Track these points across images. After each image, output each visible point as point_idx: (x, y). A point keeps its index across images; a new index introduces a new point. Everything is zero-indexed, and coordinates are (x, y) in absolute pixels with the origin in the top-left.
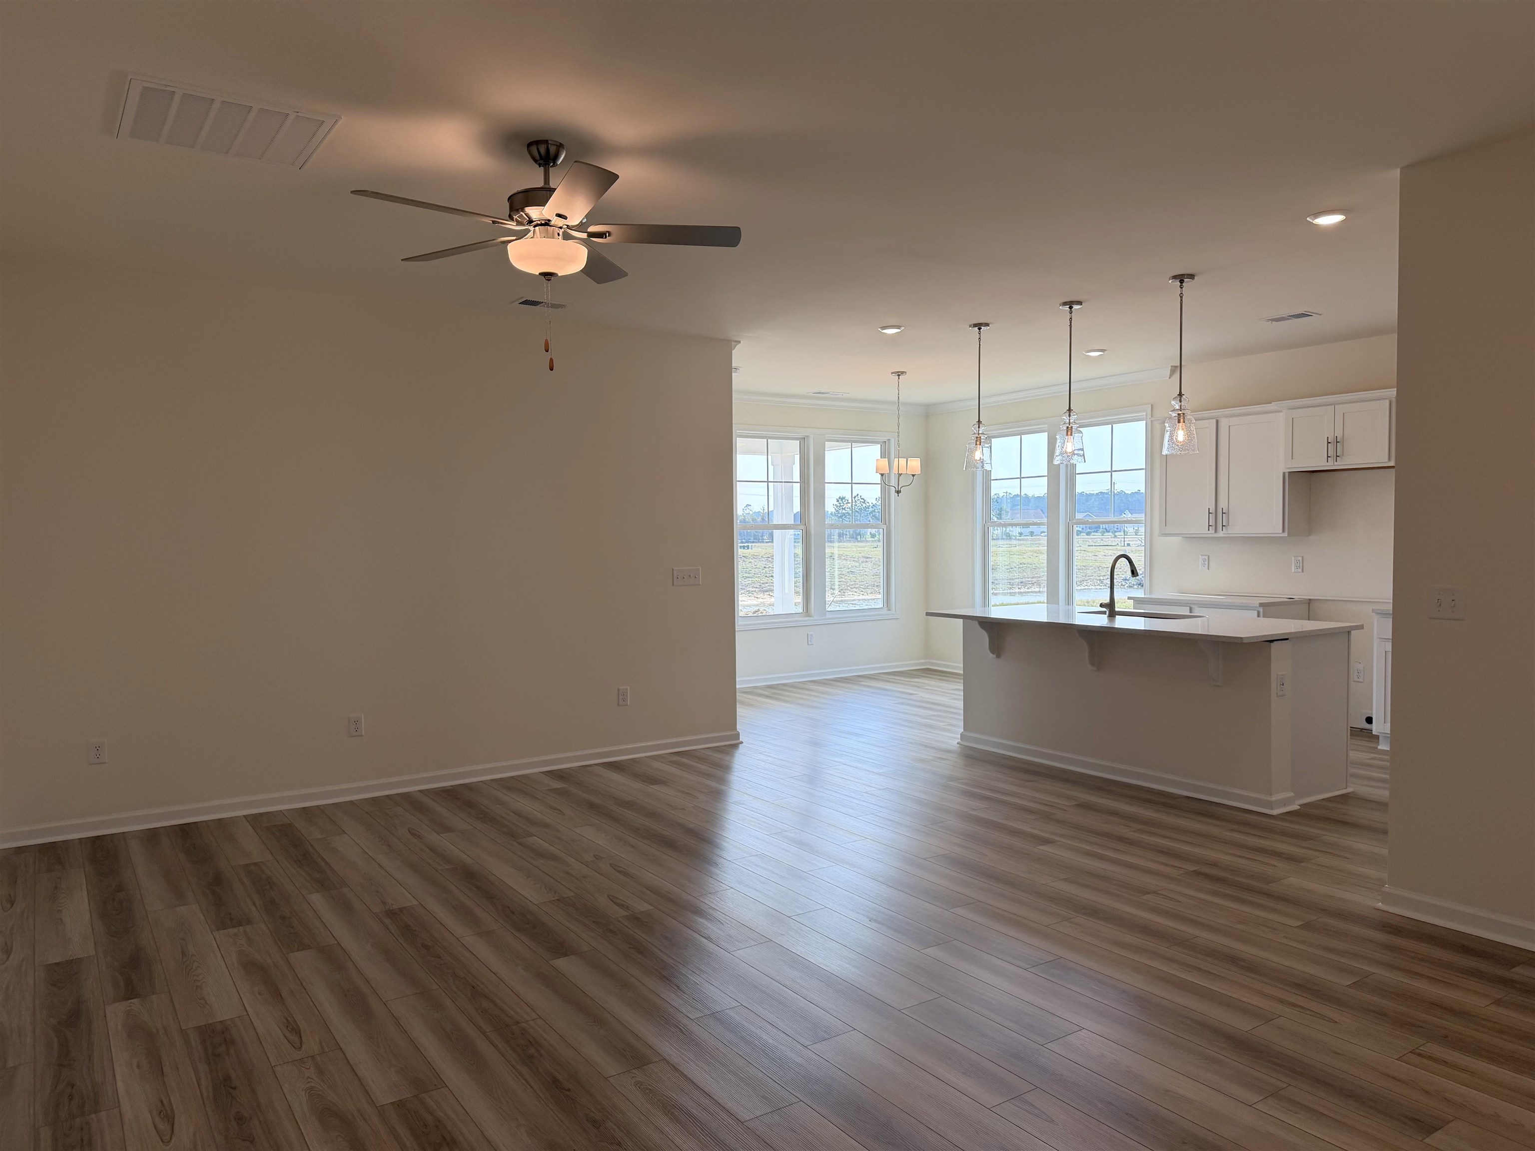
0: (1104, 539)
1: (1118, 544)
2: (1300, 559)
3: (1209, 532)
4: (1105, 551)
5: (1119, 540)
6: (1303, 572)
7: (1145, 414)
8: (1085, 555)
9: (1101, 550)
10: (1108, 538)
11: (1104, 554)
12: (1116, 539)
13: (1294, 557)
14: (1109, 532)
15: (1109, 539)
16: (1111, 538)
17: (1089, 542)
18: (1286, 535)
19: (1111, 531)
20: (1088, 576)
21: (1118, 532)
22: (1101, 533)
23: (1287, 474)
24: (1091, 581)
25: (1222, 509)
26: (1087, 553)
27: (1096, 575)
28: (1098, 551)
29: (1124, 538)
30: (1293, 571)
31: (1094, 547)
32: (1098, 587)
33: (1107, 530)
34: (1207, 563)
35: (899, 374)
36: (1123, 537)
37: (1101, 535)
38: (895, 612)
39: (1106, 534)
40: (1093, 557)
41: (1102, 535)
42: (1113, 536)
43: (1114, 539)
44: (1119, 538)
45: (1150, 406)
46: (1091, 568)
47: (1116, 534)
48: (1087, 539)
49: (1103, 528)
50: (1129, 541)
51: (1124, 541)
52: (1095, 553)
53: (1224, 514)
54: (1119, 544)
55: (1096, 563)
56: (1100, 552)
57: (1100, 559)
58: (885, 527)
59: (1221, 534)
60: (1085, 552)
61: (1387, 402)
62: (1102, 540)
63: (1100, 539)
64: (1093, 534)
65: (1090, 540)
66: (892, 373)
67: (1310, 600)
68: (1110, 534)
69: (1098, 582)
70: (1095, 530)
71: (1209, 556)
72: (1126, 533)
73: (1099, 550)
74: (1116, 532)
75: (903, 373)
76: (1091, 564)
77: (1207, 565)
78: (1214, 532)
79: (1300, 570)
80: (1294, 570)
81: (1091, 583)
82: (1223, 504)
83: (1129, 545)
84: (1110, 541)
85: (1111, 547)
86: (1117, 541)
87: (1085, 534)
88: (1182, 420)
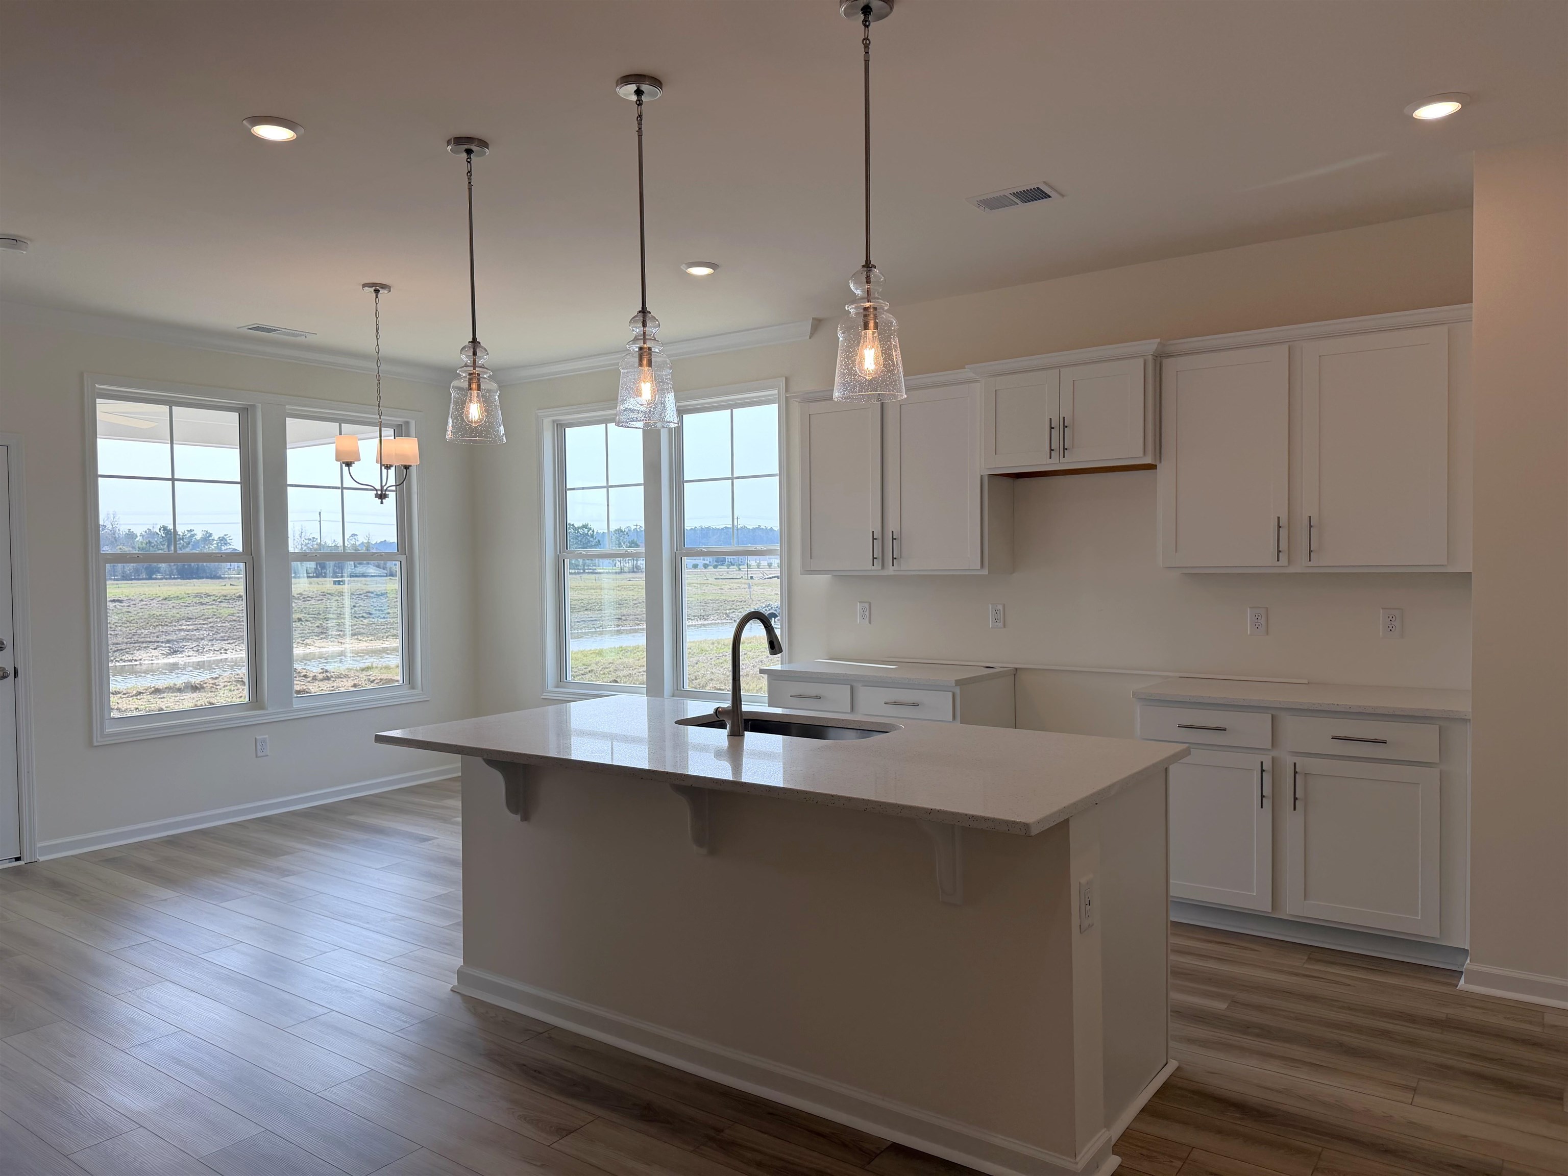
0: (730, 572)
1: (742, 577)
2: (1000, 607)
3: (873, 568)
4: (730, 584)
5: (743, 573)
6: (1005, 626)
7: (776, 392)
8: (711, 589)
9: (726, 583)
10: (733, 571)
11: (729, 587)
12: (740, 572)
13: (991, 604)
14: (734, 565)
15: (735, 572)
16: (736, 571)
17: (716, 575)
18: (985, 572)
19: (735, 564)
20: (715, 610)
21: (742, 565)
22: (726, 566)
23: (986, 478)
24: (717, 615)
25: (893, 532)
26: (714, 587)
27: (722, 608)
28: (724, 585)
29: (748, 571)
30: (991, 626)
31: (720, 580)
32: (724, 621)
33: (732, 563)
34: (867, 613)
35: (377, 288)
36: (746, 570)
37: (726, 568)
38: (422, 691)
39: (731, 567)
40: (720, 590)
41: (728, 568)
42: (738, 569)
43: (738, 572)
44: (743, 571)
45: (784, 379)
46: (717, 602)
47: (741, 567)
48: (714, 573)
49: (728, 562)
50: (752, 574)
51: (748, 574)
52: (721, 587)
53: (894, 541)
54: (744, 577)
55: (722, 597)
56: (726, 585)
57: (726, 593)
58: (403, 558)
59: (890, 570)
60: (712, 586)
61: (1141, 361)
62: (728, 573)
63: (726, 572)
64: (719, 567)
65: (717, 574)
66: (364, 285)
67: (1016, 669)
68: (735, 567)
69: (724, 615)
70: (721, 563)
71: (870, 603)
72: (749, 566)
73: (725, 583)
74: (740, 565)
75: (384, 286)
76: (717, 598)
77: (868, 616)
78: (880, 568)
79: (1000, 624)
80: (992, 624)
81: (718, 617)
82: (892, 525)
83: (752, 578)
84: (735, 575)
85: (736, 581)
86: (742, 574)
87: (712, 567)
88: (871, 324)
